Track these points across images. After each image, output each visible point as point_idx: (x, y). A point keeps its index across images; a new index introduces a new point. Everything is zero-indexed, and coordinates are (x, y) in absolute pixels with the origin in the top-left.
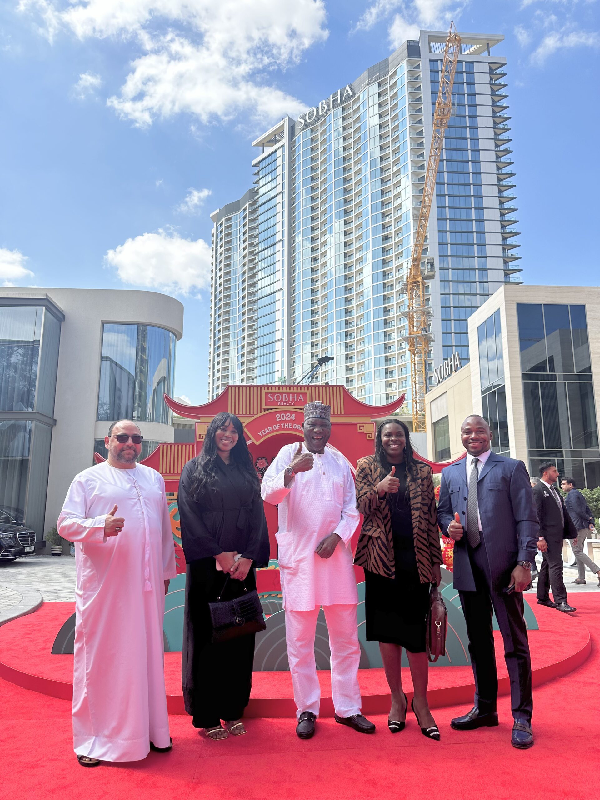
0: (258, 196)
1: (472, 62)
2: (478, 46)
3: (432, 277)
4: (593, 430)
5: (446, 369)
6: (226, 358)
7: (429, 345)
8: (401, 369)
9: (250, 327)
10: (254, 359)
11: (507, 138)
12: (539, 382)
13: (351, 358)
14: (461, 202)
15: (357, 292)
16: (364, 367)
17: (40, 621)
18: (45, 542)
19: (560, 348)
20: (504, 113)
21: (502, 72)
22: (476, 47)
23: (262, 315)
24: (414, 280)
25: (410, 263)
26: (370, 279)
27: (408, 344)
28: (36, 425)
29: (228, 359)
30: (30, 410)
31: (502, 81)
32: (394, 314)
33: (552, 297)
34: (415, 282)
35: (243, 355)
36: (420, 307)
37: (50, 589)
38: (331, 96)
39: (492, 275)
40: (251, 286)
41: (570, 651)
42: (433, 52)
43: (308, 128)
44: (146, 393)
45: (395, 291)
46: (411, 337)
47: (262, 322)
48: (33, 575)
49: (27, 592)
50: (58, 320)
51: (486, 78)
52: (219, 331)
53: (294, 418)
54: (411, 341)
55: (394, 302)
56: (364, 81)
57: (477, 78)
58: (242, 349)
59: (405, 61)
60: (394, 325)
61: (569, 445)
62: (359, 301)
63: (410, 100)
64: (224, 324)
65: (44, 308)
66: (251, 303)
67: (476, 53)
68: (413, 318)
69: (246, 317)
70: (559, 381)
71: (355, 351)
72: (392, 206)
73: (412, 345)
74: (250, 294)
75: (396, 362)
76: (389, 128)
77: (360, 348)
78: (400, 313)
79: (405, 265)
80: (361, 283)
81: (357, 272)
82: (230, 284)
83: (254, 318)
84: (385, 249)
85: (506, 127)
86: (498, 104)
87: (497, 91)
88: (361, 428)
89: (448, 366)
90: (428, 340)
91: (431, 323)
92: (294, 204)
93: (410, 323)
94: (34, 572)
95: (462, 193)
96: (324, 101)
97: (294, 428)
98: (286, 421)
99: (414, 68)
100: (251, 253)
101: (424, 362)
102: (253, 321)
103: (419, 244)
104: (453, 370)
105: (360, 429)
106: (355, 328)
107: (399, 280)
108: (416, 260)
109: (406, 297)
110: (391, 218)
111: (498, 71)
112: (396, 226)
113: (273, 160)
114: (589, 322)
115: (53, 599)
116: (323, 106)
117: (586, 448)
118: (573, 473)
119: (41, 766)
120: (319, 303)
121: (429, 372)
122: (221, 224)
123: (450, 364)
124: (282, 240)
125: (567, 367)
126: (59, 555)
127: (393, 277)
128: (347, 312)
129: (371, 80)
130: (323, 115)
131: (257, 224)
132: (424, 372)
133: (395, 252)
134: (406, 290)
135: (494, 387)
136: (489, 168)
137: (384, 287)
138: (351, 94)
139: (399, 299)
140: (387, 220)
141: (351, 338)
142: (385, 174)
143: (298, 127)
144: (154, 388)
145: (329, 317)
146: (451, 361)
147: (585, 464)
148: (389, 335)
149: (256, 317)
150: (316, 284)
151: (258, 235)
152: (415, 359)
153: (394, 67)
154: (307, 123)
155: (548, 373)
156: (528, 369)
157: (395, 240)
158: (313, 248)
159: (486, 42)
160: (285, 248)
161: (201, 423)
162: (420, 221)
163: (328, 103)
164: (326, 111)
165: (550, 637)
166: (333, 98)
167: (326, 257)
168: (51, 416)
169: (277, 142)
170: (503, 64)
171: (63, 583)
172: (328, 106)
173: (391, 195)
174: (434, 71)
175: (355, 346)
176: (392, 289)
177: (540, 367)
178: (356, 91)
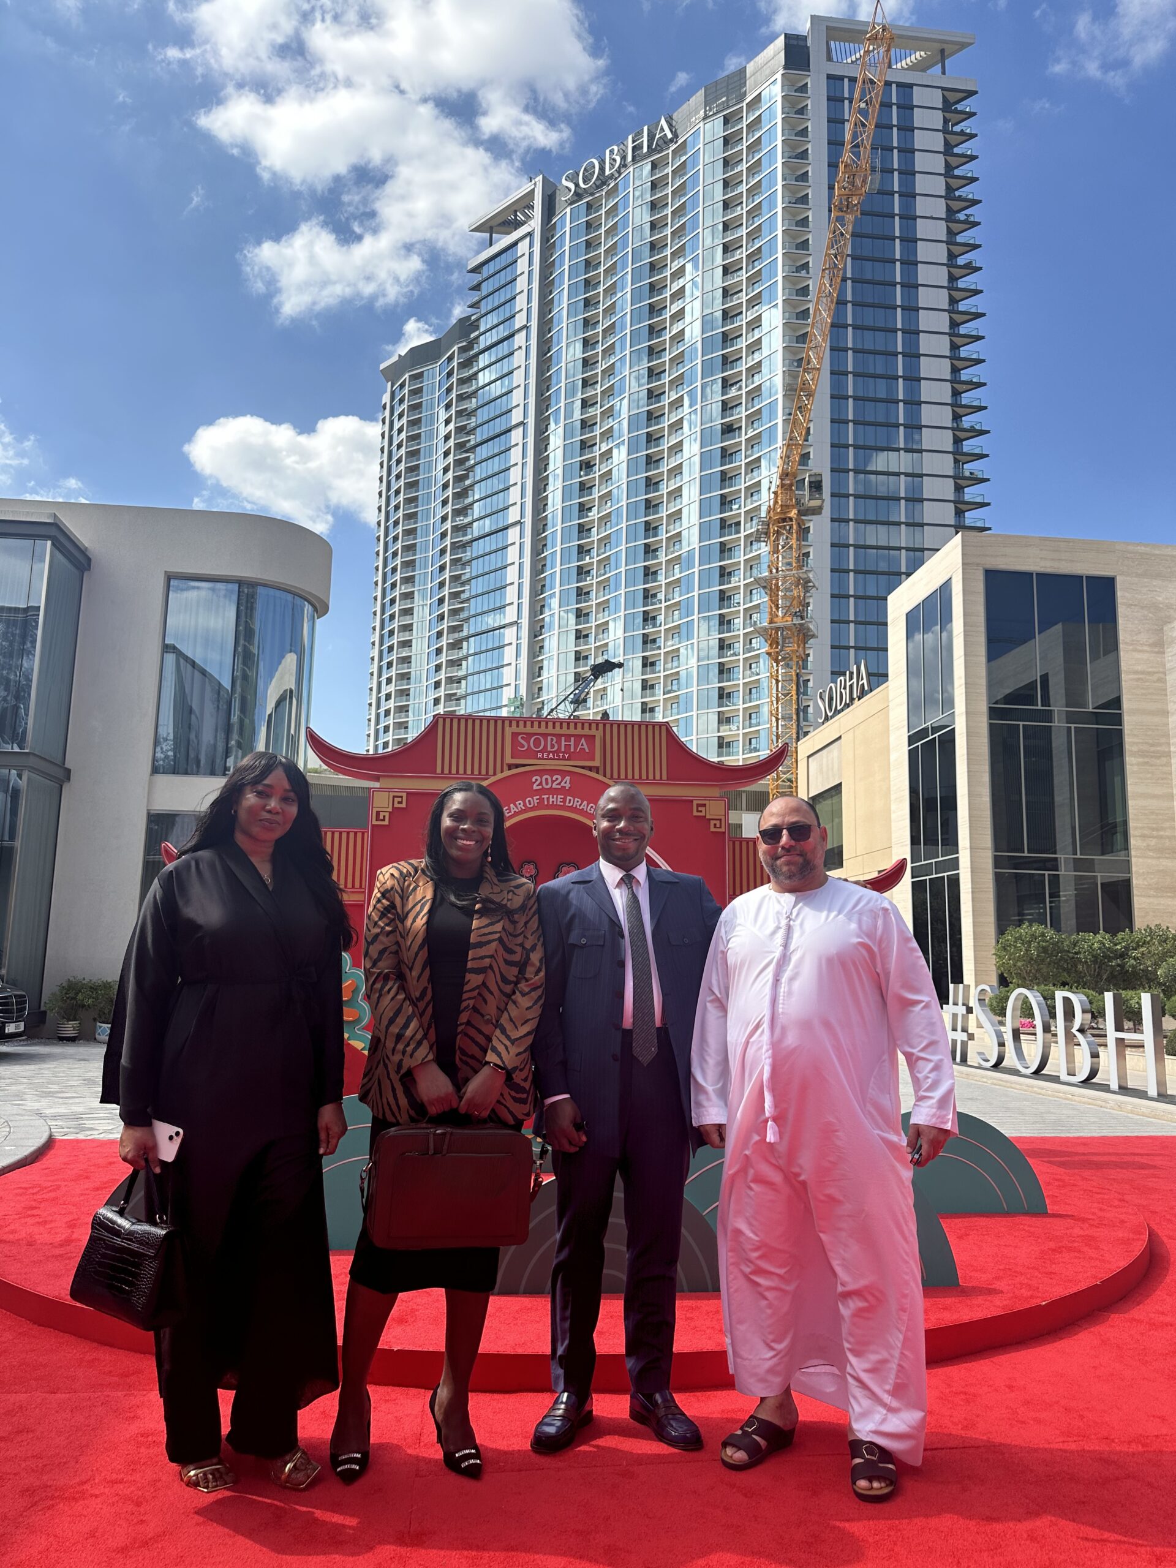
0: (477, 333)
1: (910, 86)
2: (922, 53)
3: (817, 511)
4: (1119, 819)
5: (841, 693)
6: (404, 654)
7: (807, 645)
8: (751, 689)
9: (455, 595)
10: (461, 660)
11: (971, 242)
12: (1021, 723)
13: (653, 664)
14: (878, 365)
15: (669, 535)
16: (678, 683)
17: (53, 1181)
18: (45, 1013)
19: (1062, 659)
20: (968, 192)
21: (968, 110)
22: (919, 55)
23: (480, 572)
24: (783, 516)
25: (776, 481)
26: (695, 508)
27: (766, 641)
28: (29, 779)
29: (410, 657)
30: (16, 749)
31: (966, 126)
32: (739, 580)
33: (1053, 560)
34: (784, 520)
35: (439, 651)
36: (791, 570)
37: (63, 1110)
38: (630, 138)
39: (930, 512)
40: (457, 513)
41: (1117, 1261)
42: (835, 60)
43: (582, 200)
44: (253, 722)
45: (742, 535)
46: (772, 629)
47: (477, 587)
48: (25, 1080)
49: (18, 1118)
50: (77, 568)
51: (936, 119)
52: (393, 601)
53: (568, 786)
54: (774, 636)
55: (740, 557)
56: (697, 112)
57: (919, 118)
58: (437, 638)
59: (779, 76)
60: (738, 603)
61: (1070, 848)
62: (673, 552)
63: (786, 154)
64: (403, 588)
65: (49, 543)
66: (458, 547)
67: (920, 67)
68: (778, 591)
69: (447, 575)
70: (1058, 723)
71: (662, 651)
72: (742, 366)
73: (774, 643)
74: (456, 529)
75: (741, 676)
76: (742, 209)
77: (671, 644)
78: (752, 579)
79: (765, 485)
80: (677, 516)
81: (669, 494)
82: (416, 507)
83: (463, 578)
84: (726, 450)
85: (972, 219)
86: (957, 172)
87: (957, 145)
88: (700, 809)
89: (845, 688)
90: (804, 635)
91: (811, 600)
92: (549, 352)
93: (771, 600)
94: (24, 1074)
95: (880, 347)
96: (616, 148)
97: (567, 804)
98: (552, 791)
99: (796, 91)
100: (460, 446)
101: (794, 678)
102: (462, 583)
103: (795, 445)
104: (855, 696)
105: (698, 811)
106: (663, 605)
107: (752, 514)
108: (787, 475)
109: (764, 548)
110: (740, 388)
111: (960, 107)
112: (750, 405)
113: (510, 260)
114: (1121, 610)
115: (72, 1133)
116: (614, 156)
117: (1103, 854)
118: (1076, 900)
119: (92, 1496)
120: (594, 552)
121: (805, 697)
122: (402, 386)
123: (848, 684)
124: (522, 424)
125: (1074, 696)
126: (72, 1040)
127: (739, 508)
128: (649, 573)
129: (710, 110)
130: (611, 176)
131: (473, 388)
132: (795, 697)
133: (746, 459)
134: (766, 534)
135: (935, 730)
136: (934, 297)
137: (722, 527)
138: (670, 136)
139: (751, 551)
140: (733, 392)
141: (654, 626)
142: (732, 301)
143: (562, 198)
144: (268, 712)
145: (612, 582)
146: (851, 678)
147: (1102, 884)
148: (729, 622)
149: (467, 576)
150: (590, 514)
151: (475, 410)
152: (777, 670)
153: (756, 85)
154: (580, 191)
155: (1040, 707)
156: (1000, 696)
157: (746, 434)
158: (585, 443)
159: (938, 46)
160: (528, 440)
161: (380, 790)
162: (798, 398)
163: (624, 151)
164: (619, 167)
165: (1072, 1228)
166: (634, 142)
167: (610, 461)
168: (59, 761)
169: (520, 227)
170: (971, 93)
171: (88, 1099)
172: (624, 158)
173: (742, 343)
174: (835, 100)
175: (661, 642)
176: (738, 532)
177: (1023, 695)
178: (678, 131)
